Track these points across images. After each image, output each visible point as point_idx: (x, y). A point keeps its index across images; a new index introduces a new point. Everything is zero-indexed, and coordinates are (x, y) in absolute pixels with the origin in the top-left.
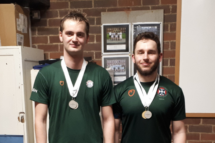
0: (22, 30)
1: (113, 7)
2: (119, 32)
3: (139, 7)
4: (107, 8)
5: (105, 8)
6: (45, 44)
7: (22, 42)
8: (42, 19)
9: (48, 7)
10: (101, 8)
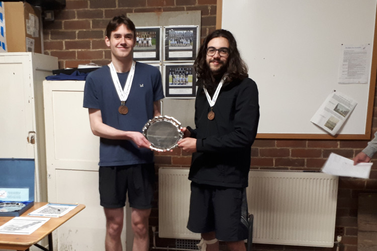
0: (32, 34)
1: (140, 8)
2: (148, 37)
3: (172, 7)
4: (134, 8)
5: (132, 8)
6: (59, 51)
7: (33, 47)
8: (56, 21)
9: (64, 6)
10: (127, 8)
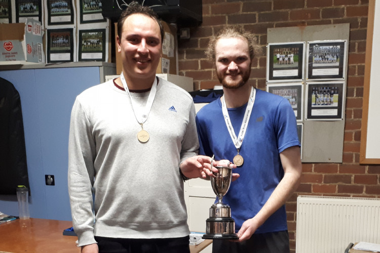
0: (167, 54)
1: (282, 22)
2: (290, 53)
3: (317, 20)
4: (275, 23)
5: (273, 23)
6: (194, 71)
7: (168, 68)
8: (192, 39)
9: (200, 23)
10: (267, 23)
